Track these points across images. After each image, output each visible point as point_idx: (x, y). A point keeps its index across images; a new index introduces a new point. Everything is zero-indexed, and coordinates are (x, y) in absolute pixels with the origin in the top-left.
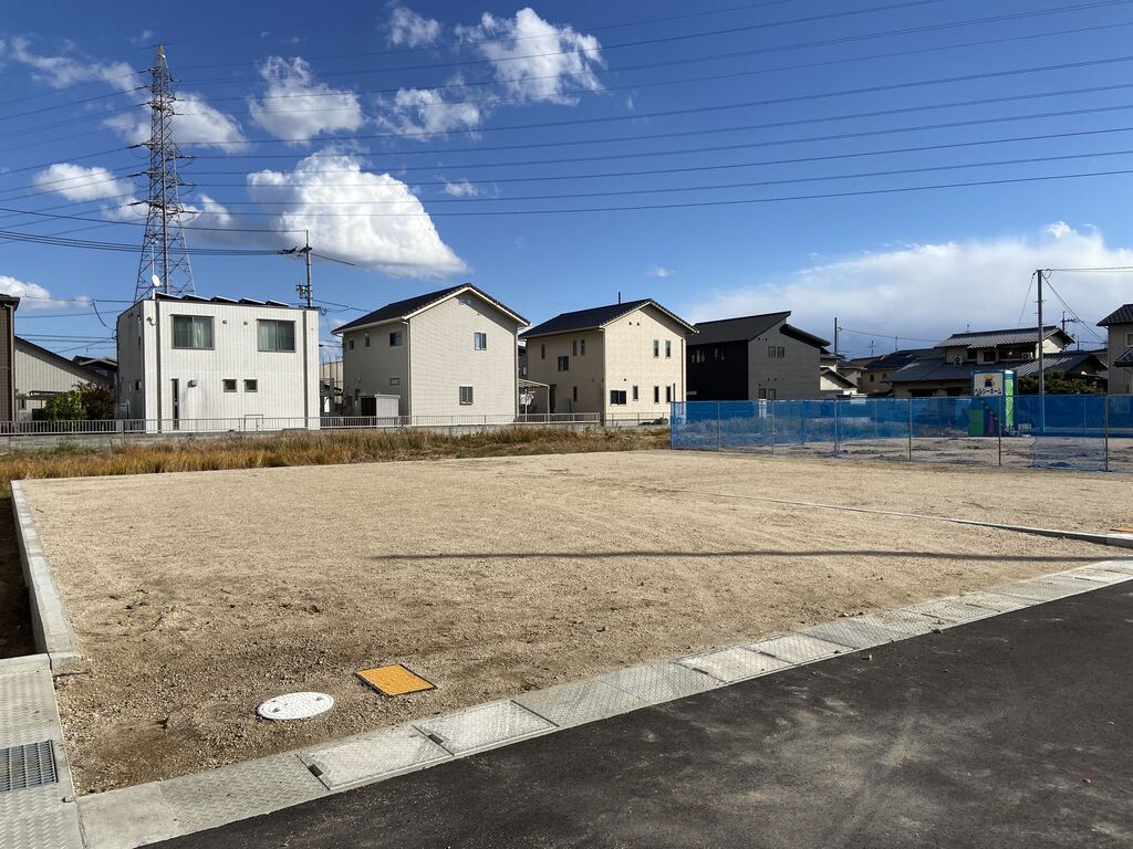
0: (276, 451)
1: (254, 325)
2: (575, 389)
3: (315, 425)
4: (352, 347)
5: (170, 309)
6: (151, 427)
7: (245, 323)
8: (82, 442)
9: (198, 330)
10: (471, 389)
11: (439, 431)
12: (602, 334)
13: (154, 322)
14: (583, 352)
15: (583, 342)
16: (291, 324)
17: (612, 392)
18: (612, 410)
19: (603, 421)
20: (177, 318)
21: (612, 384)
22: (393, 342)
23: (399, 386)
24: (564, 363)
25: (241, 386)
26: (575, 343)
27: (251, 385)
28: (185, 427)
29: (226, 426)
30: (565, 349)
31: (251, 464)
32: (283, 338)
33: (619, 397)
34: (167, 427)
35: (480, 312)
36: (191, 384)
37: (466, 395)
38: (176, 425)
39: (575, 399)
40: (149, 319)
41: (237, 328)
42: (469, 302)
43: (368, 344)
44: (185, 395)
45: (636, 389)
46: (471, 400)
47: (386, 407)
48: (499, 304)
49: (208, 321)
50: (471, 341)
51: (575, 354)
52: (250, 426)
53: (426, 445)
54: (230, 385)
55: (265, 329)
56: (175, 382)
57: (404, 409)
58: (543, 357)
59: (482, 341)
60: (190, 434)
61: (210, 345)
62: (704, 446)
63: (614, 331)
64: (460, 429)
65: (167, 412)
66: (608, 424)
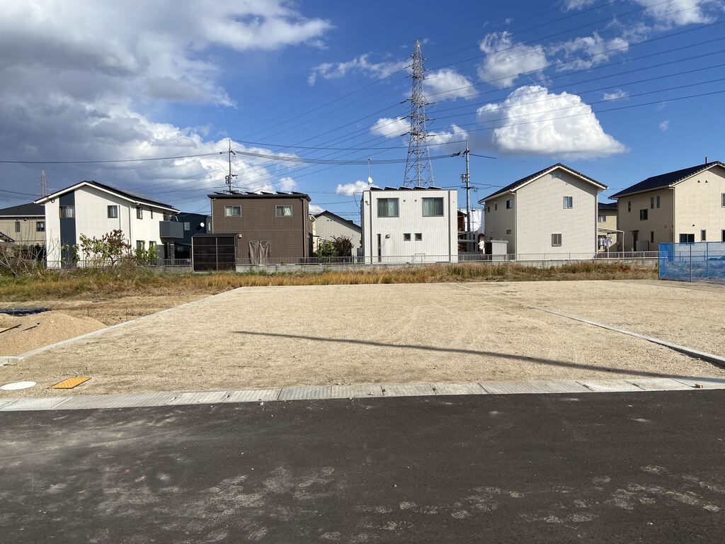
1: (420, 201)
2: (652, 233)
3: (455, 259)
4: (489, 211)
5: (376, 195)
6: (367, 260)
7: (416, 201)
8: (334, 268)
9: (391, 206)
10: (560, 235)
11: (535, 265)
12: (672, 191)
13: (369, 203)
14: (658, 206)
15: (658, 198)
16: (441, 200)
17: (681, 235)
20: (380, 200)
21: (680, 228)
22: (508, 207)
23: (509, 236)
24: (644, 215)
25: (413, 237)
26: (652, 199)
27: (419, 236)
28: (384, 261)
29: (404, 260)
30: (645, 204)
32: (436, 207)
33: (687, 239)
34: (375, 260)
35: (568, 182)
36: (387, 237)
37: (557, 240)
38: (380, 260)
39: (652, 241)
40: (367, 202)
41: (411, 202)
42: (560, 176)
43: (496, 209)
44: (384, 242)
45: (704, 233)
46: (560, 242)
47: (499, 248)
48: (582, 175)
49: (396, 200)
50: (561, 202)
51: (652, 206)
52: (418, 260)
54: (407, 237)
55: (427, 204)
56: (379, 236)
57: (511, 250)
58: (629, 210)
59: (569, 202)
60: (385, 265)
61: (397, 214)
63: (681, 190)
64: (550, 262)
65: (375, 253)
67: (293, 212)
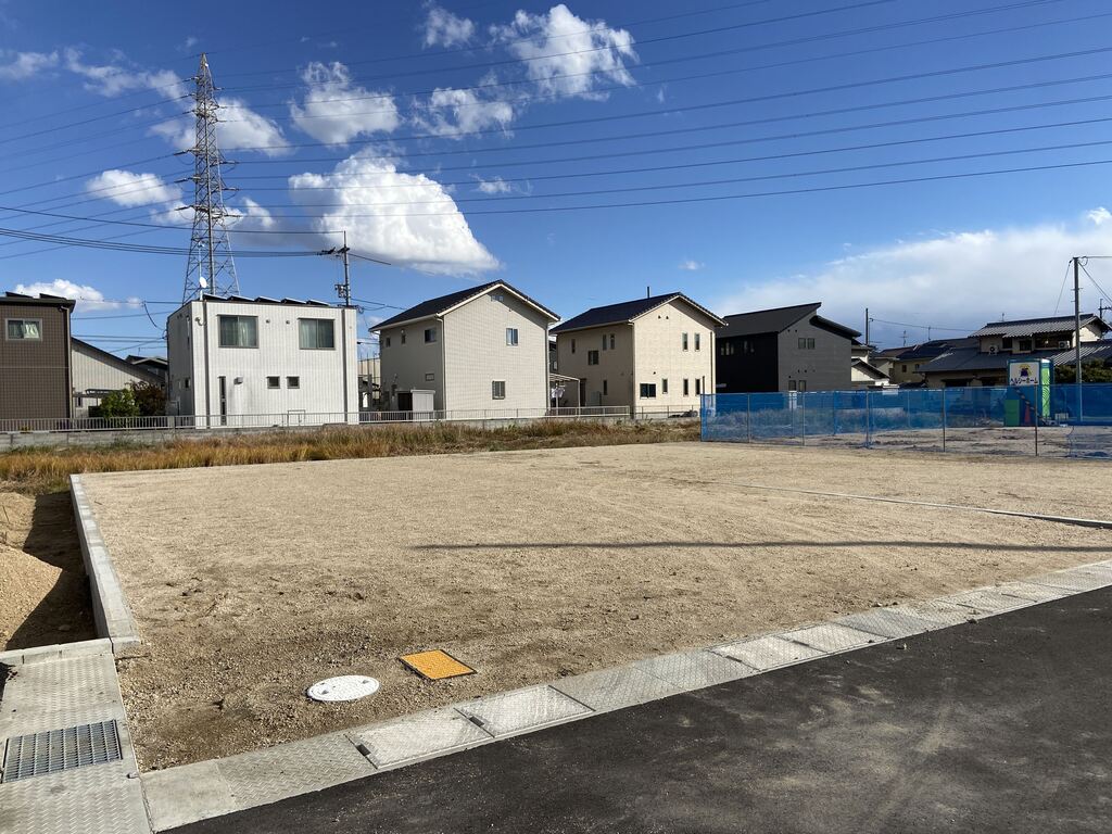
0: (318, 445)
1: (295, 324)
2: (605, 382)
3: (354, 420)
4: (389, 343)
5: (216, 309)
6: (200, 423)
7: (287, 323)
8: (136, 437)
9: (244, 329)
10: (503, 383)
11: (472, 425)
12: (631, 328)
13: (202, 322)
14: (613, 347)
15: (613, 336)
16: (330, 323)
17: (642, 385)
18: (642, 403)
19: (632, 414)
20: (223, 319)
21: (641, 377)
22: (427, 339)
23: (434, 382)
24: (594, 357)
25: (284, 382)
26: (604, 338)
27: (294, 382)
28: (232, 423)
29: (270, 422)
30: (595, 343)
31: (294, 458)
32: (323, 336)
33: (649, 390)
34: (216, 423)
35: (512, 308)
36: (237, 382)
37: (499, 390)
38: (224, 421)
39: (605, 393)
40: (197, 320)
41: (280, 327)
42: (501, 298)
43: (404, 341)
44: (232, 391)
45: (665, 382)
46: (503, 394)
47: (422, 402)
48: (530, 300)
49: (252, 320)
50: (503, 337)
51: (605, 348)
52: (293, 422)
53: (460, 438)
54: (274, 382)
55: (306, 328)
56: (223, 379)
57: (439, 404)
58: (573, 351)
59: (514, 336)
60: (237, 430)
61: (254, 344)
62: (734, 438)
63: (643, 325)
64: (492, 422)
65: (215, 409)
66: (638, 417)
67: (46, 333)
